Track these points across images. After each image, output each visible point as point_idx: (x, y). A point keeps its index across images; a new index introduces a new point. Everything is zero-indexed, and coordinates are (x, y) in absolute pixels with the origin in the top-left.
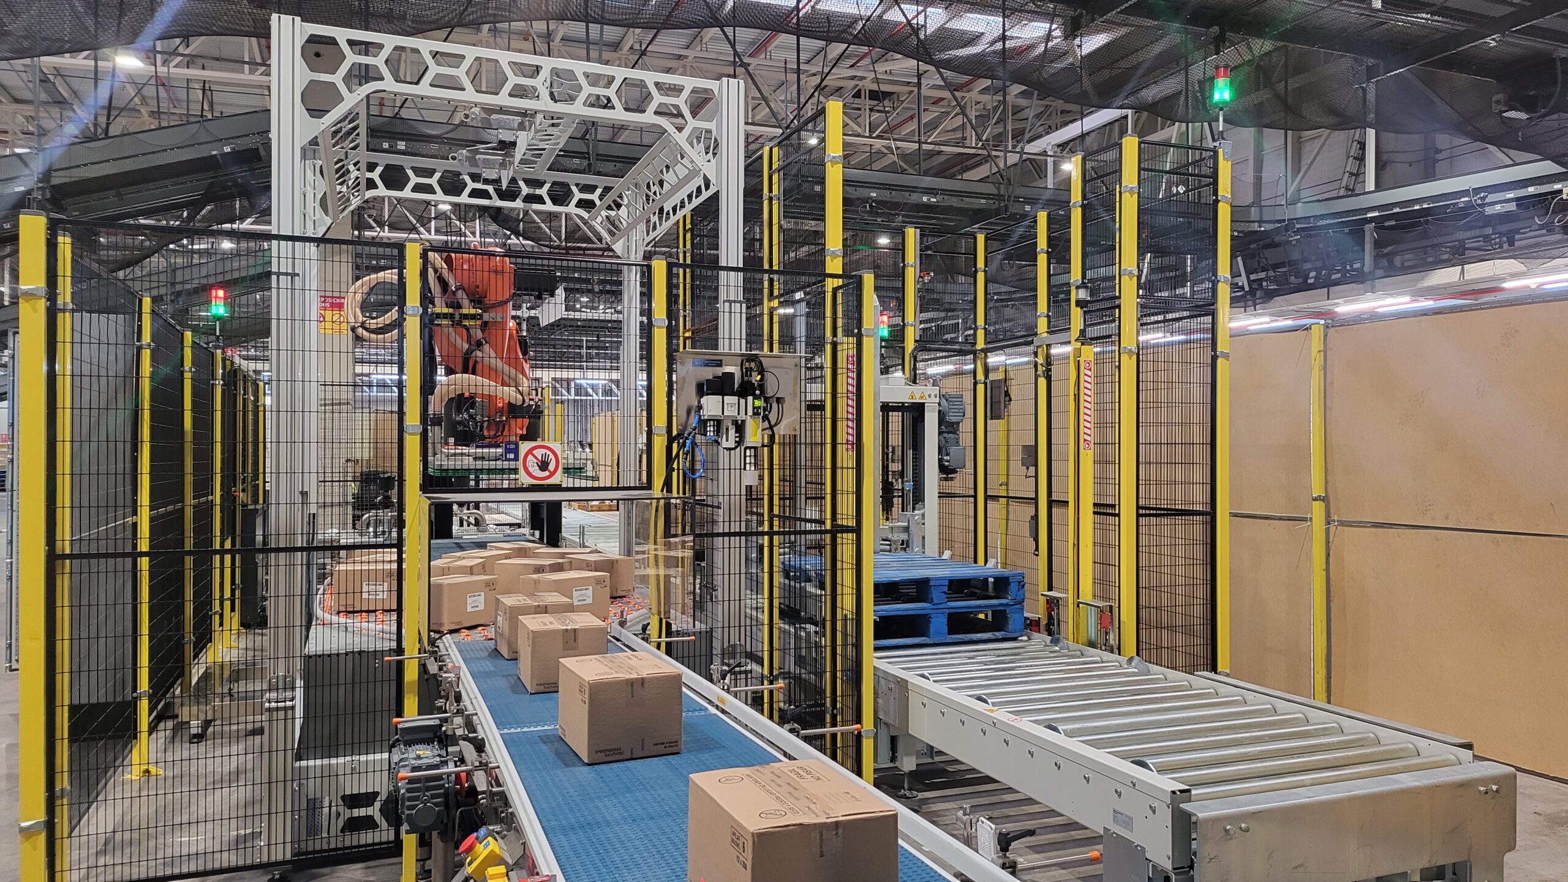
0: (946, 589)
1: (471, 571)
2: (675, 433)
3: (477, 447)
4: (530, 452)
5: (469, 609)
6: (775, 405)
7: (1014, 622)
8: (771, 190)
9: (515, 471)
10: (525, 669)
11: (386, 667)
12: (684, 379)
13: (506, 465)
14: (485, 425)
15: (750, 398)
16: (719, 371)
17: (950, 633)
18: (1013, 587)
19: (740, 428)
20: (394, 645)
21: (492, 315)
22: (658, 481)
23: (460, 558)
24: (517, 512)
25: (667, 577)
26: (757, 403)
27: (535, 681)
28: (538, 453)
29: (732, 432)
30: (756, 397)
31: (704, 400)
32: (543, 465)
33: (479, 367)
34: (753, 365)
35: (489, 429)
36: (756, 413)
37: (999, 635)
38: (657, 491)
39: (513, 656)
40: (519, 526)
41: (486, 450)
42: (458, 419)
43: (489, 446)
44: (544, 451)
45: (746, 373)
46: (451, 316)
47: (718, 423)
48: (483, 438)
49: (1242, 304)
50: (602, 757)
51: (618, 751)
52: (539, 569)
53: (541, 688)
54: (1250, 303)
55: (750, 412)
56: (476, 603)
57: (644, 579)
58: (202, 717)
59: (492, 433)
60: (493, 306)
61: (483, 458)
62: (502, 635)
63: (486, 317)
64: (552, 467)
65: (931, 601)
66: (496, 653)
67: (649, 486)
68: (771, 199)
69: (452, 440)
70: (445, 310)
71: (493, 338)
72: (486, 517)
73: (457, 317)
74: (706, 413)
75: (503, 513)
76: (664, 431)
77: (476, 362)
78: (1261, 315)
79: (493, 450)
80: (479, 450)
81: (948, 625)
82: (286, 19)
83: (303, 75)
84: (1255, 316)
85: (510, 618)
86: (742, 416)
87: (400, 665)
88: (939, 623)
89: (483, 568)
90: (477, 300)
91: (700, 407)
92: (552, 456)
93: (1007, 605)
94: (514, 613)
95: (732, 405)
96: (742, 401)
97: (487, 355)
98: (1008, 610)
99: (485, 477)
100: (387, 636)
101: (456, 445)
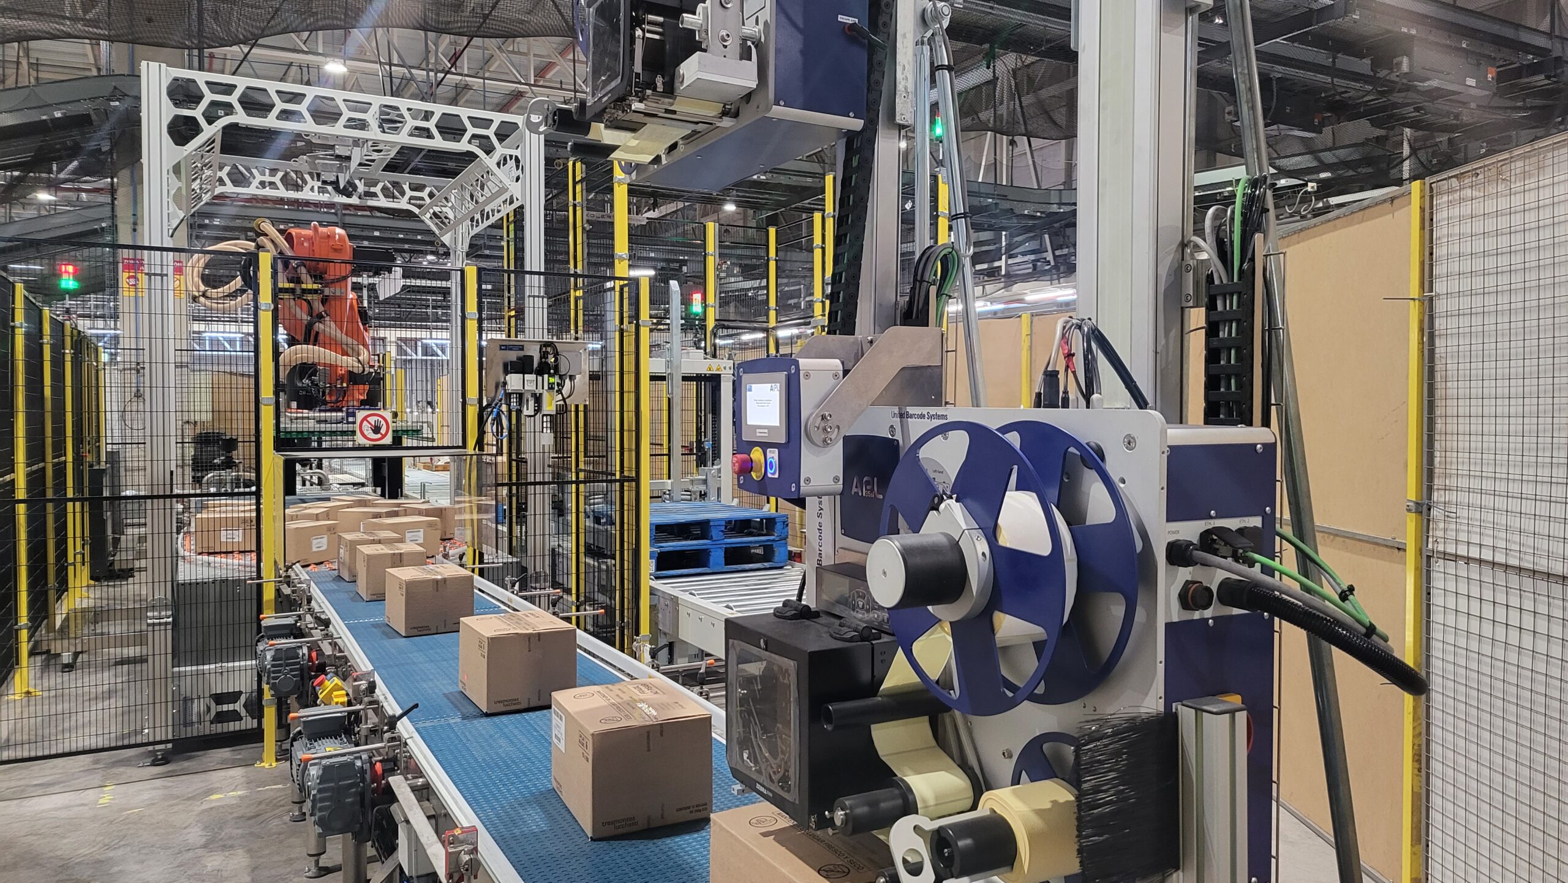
0: (723, 528)
1: (317, 517)
2: (485, 403)
3: (320, 411)
4: (365, 419)
5: (314, 549)
6: (567, 381)
7: (780, 554)
8: (574, 199)
9: (353, 433)
10: (362, 587)
11: (248, 588)
12: (492, 361)
13: (345, 427)
14: (327, 391)
15: (546, 376)
16: (521, 353)
17: (726, 564)
18: (779, 526)
19: (538, 399)
20: (254, 574)
21: (332, 289)
22: (471, 442)
23: (306, 508)
24: (361, 471)
25: (480, 521)
26: (552, 380)
27: (370, 592)
28: (372, 420)
29: (531, 403)
30: (550, 375)
31: (508, 378)
32: (376, 429)
33: (321, 337)
34: (549, 349)
35: (330, 394)
36: (551, 388)
37: (767, 565)
38: (470, 448)
39: (353, 579)
40: (363, 485)
41: (328, 414)
42: (300, 385)
43: (331, 411)
44: (376, 418)
45: (544, 355)
46: (292, 291)
47: (520, 396)
48: (325, 403)
49: (1048, 277)
50: (415, 632)
51: (428, 628)
52: (378, 516)
53: (375, 597)
54: (1055, 276)
55: (546, 387)
56: (320, 544)
57: (462, 523)
58: (72, 649)
59: (334, 398)
60: (333, 282)
61: (325, 421)
62: (343, 563)
63: (327, 291)
64: (383, 431)
65: (711, 538)
66: (340, 578)
67: (464, 446)
68: (575, 206)
69: (294, 404)
70: (287, 285)
71: (333, 310)
72: (330, 477)
73: (298, 292)
74: (510, 388)
75: (346, 473)
76: (476, 402)
77: (317, 333)
78: (1065, 287)
79: (334, 414)
80: (323, 414)
81: (725, 557)
82: (154, 65)
83: (170, 111)
84: (1060, 288)
85: (351, 550)
86: (539, 391)
87: (259, 587)
88: (717, 556)
89: (327, 515)
90: (318, 277)
91: (505, 383)
92: (383, 422)
93: (774, 540)
94: (353, 545)
95: (531, 381)
96: (540, 378)
97: (328, 328)
98: (774, 544)
99: (328, 438)
100: (248, 569)
101: (298, 408)
